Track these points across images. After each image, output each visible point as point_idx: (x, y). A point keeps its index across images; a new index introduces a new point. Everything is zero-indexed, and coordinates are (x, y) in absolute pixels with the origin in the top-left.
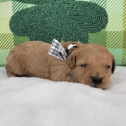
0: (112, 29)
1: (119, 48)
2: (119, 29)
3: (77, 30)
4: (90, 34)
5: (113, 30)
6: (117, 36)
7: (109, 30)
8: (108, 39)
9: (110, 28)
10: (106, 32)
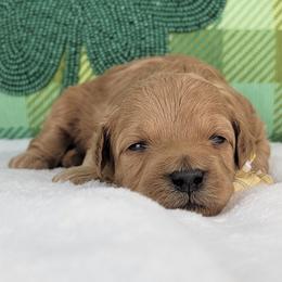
0: (240, 22)
1: (261, 81)
2: (261, 23)
3: (131, 23)
4: (171, 37)
5: (242, 27)
6: (255, 46)
7: (232, 27)
8: (227, 53)
9: (233, 19)
10: (221, 33)
